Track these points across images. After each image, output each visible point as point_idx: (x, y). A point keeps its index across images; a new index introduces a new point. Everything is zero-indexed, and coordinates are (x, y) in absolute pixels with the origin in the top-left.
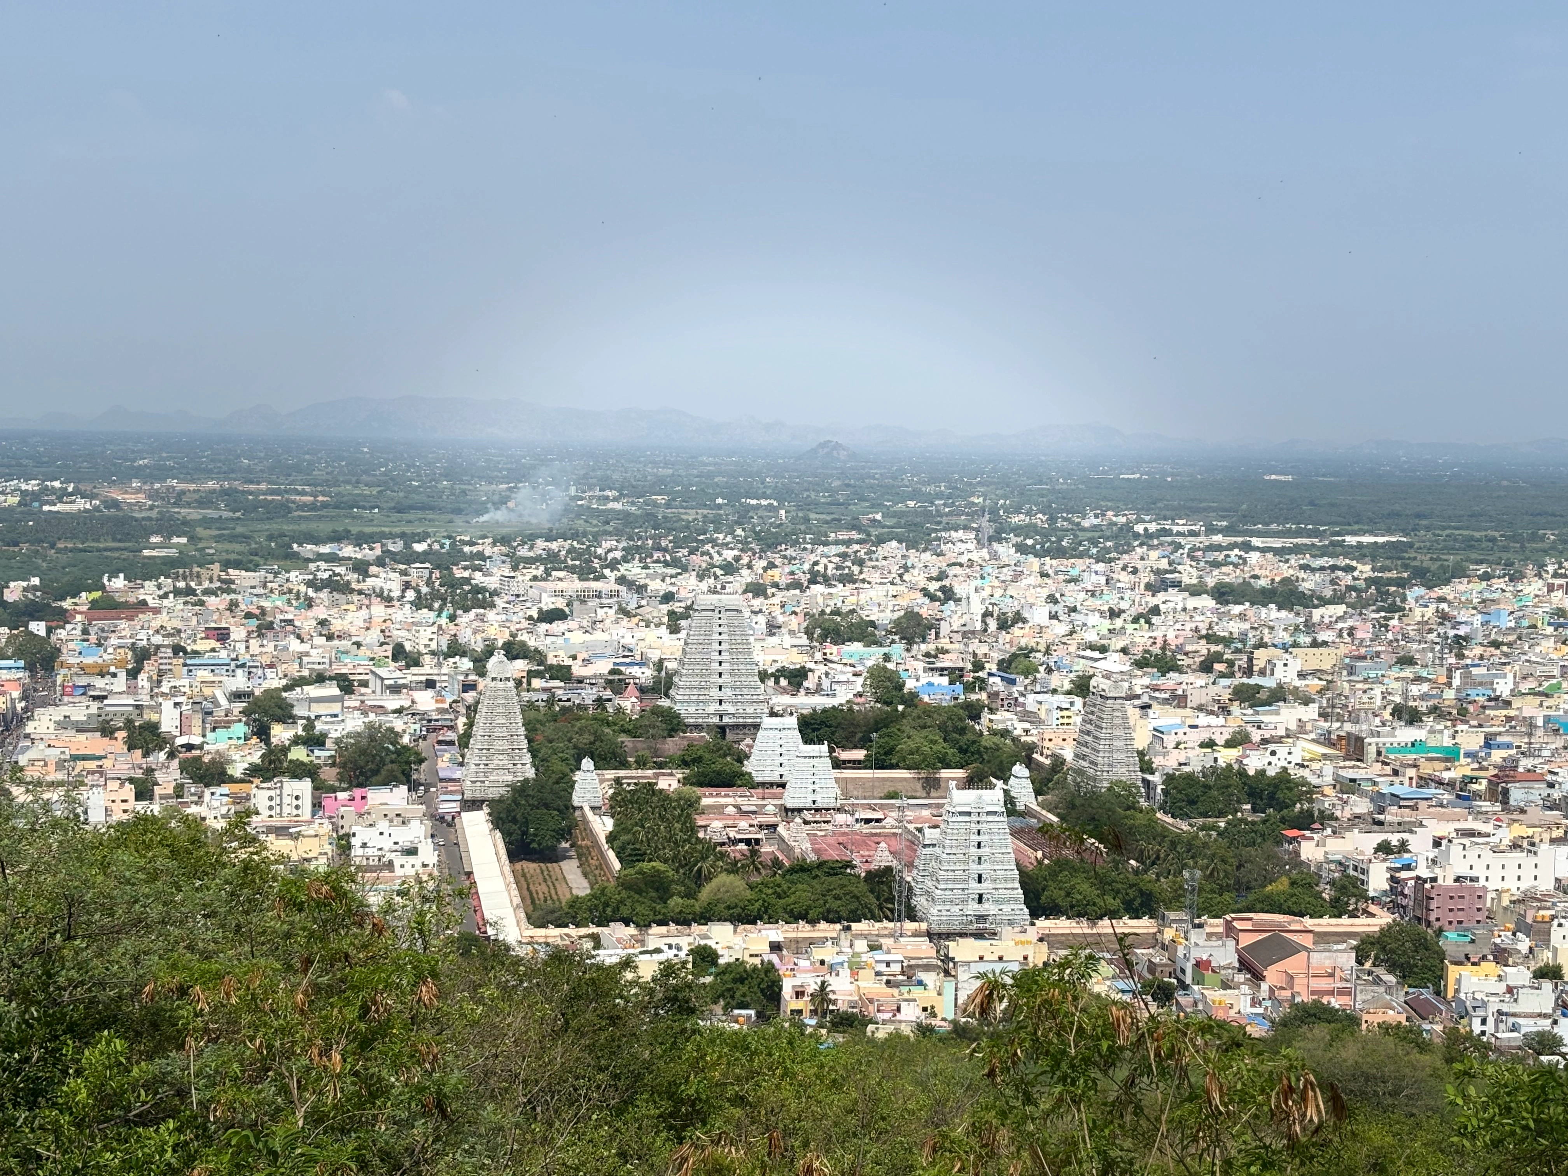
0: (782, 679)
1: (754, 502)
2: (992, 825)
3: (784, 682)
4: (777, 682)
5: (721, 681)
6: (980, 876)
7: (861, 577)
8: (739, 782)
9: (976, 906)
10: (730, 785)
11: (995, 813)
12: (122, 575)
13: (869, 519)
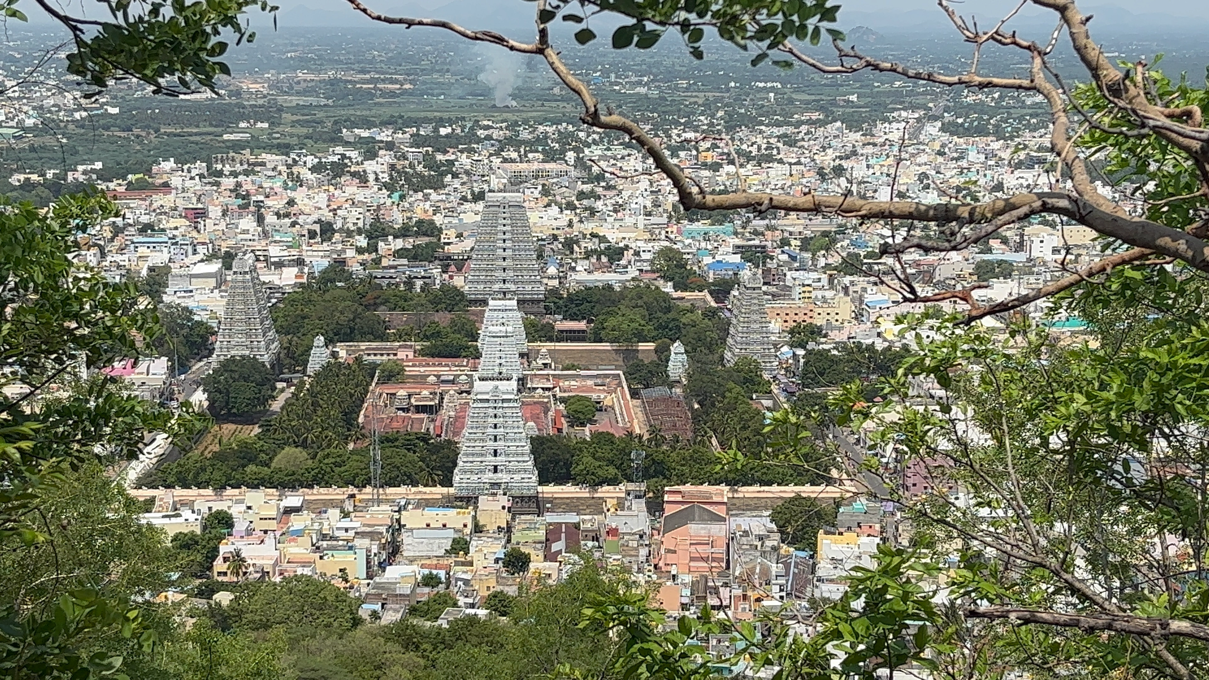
0: (603, 257)
1: (761, 85)
2: (507, 410)
3: (604, 259)
4: (599, 259)
5: (505, 264)
6: (495, 451)
7: (779, 157)
8: (464, 354)
9: (491, 475)
10: (455, 355)
11: (509, 400)
12: (172, 159)
13: (844, 101)
